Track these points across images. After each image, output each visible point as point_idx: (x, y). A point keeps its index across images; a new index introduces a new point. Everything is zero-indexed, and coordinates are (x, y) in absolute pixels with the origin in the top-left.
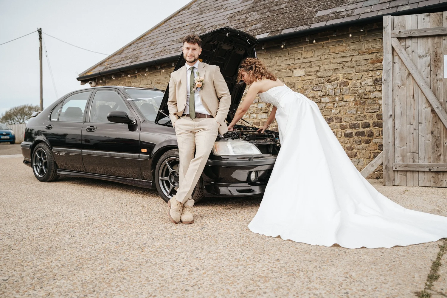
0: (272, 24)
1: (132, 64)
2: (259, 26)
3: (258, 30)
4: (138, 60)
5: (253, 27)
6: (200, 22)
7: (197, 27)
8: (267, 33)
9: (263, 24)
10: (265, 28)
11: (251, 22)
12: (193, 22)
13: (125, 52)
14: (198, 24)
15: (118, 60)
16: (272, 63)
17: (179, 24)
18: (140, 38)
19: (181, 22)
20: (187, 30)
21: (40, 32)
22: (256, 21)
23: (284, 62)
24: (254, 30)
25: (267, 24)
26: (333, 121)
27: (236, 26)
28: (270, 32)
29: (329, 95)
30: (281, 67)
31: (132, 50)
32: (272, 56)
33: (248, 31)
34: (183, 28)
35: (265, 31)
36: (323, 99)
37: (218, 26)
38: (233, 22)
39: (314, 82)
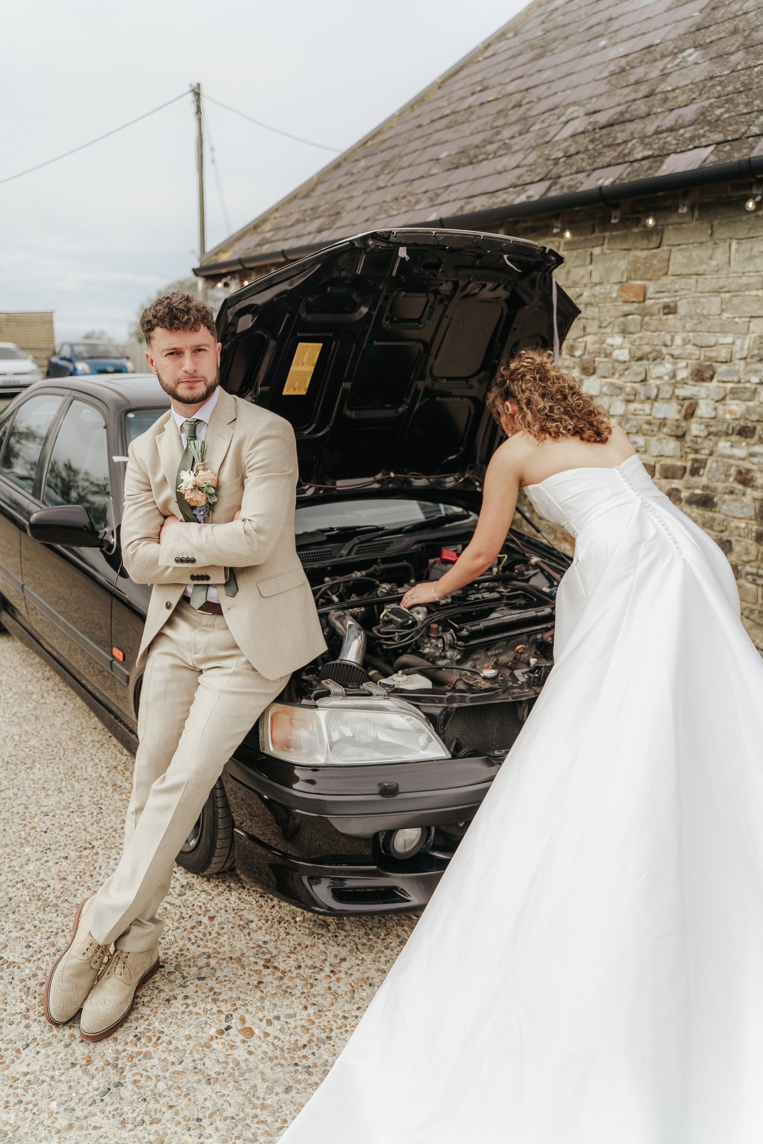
0: (738, 105)
1: (318, 239)
2: (689, 113)
3: (682, 131)
4: (338, 224)
5: (669, 120)
6: (527, 89)
7: (513, 108)
8: (706, 146)
9: (707, 103)
10: (709, 123)
11: (670, 95)
12: (511, 88)
13: (320, 189)
14: (518, 97)
15: (294, 217)
16: (714, 263)
17: (473, 94)
18: (366, 142)
19: (479, 88)
20: (483, 121)
21: (197, 94)
22: (691, 90)
23: (758, 260)
24: (671, 130)
25: (719, 107)
27: (622, 113)
28: (718, 144)
30: (744, 280)
31: (335, 186)
32: (716, 236)
33: (650, 136)
34: (479, 112)
35: (704, 136)
37: (572, 109)
38: (619, 91)
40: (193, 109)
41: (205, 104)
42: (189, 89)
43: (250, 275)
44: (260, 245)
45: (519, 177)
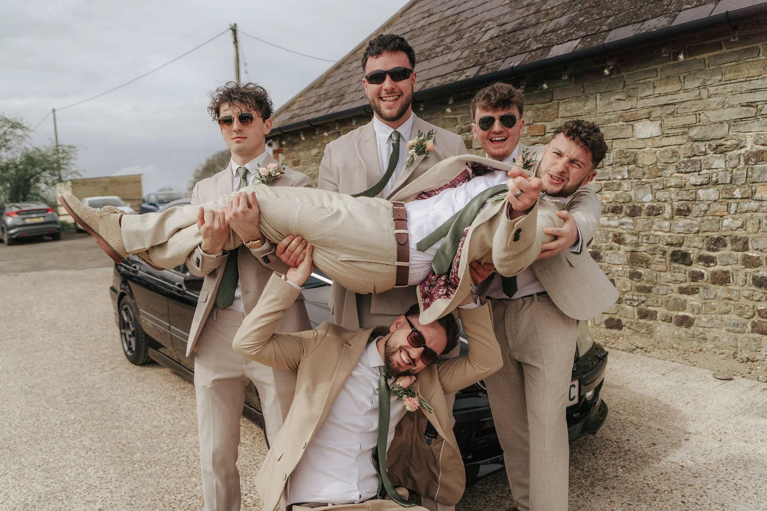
0: (593, 14)
1: (331, 111)
2: (563, 20)
3: (560, 32)
4: (343, 102)
5: (551, 25)
6: (458, 14)
7: (451, 25)
8: (576, 39)
9: (573, 14)
10: (576, 26)
11: (550, 12)
12: (448, 13)
13: (328, 82)
14: (454, 18)
15: (313, 100)
16: (587, 108)
17: (423, 18)
18: (356, 52)
19: (427, 15)
20: (432, 34)
21: (234, 31)
22: (562, 8)
23: (614, 105)
24: (553, 31)
25: (581, 16)
26: (725, 246)
27: (521, 24)
28: (583, 37)
29: (716, 183)
30: (607, 117)
31: (338, 79)
32: (587, 92)
33: (540, 36)
34: (428, 29)
35: (574, 33)
36: (701, 193)
37: (489, 23)
38: (518, 11)
39: (681, 151)
40: (232, 40)
41: (240, 36)
42: (230, 27)
43: (287, 137)
44: (291, 118)
45: (459, 66)
